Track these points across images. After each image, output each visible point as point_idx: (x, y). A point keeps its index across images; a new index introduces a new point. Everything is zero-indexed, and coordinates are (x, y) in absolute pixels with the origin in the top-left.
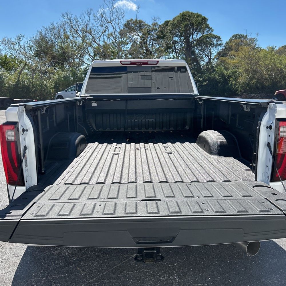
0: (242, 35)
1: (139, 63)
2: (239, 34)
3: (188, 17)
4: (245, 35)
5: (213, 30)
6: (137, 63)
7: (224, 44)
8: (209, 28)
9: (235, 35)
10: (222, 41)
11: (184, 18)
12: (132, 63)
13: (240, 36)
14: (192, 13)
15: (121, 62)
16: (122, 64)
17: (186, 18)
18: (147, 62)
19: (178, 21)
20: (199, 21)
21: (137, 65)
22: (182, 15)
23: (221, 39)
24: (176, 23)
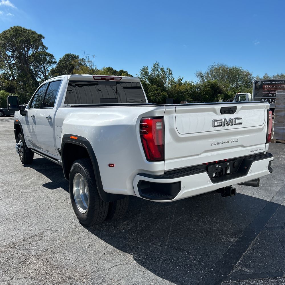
0: (74, 55)
1: (108, 79)
2: (71, 54)
3: (22, 32)
4: (77, 55)
5: (47, 48)
6: (106, 79)
7: (58, 62)
8: (43, 46)
9: (67, 54)
10: (55, 59)
11: (18, 33)
12: (102, 79)
13: (72, 56)
14: (24, 29)
15: (93, 77)
16: (95, 79)
17: (20, 33)
18: (113, 78)
19: (10, 35)
20: (36, 38)
21: (106, 80)
22: (15, 30)
23: (54, 57)
24: (9, 37)
